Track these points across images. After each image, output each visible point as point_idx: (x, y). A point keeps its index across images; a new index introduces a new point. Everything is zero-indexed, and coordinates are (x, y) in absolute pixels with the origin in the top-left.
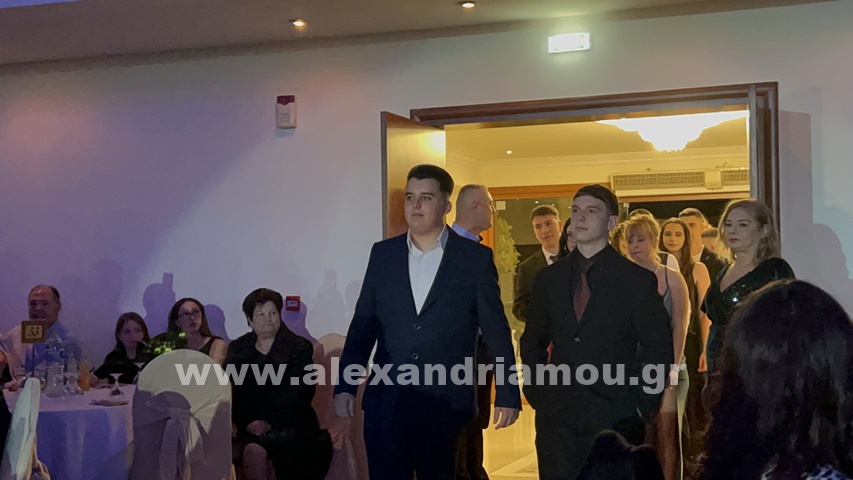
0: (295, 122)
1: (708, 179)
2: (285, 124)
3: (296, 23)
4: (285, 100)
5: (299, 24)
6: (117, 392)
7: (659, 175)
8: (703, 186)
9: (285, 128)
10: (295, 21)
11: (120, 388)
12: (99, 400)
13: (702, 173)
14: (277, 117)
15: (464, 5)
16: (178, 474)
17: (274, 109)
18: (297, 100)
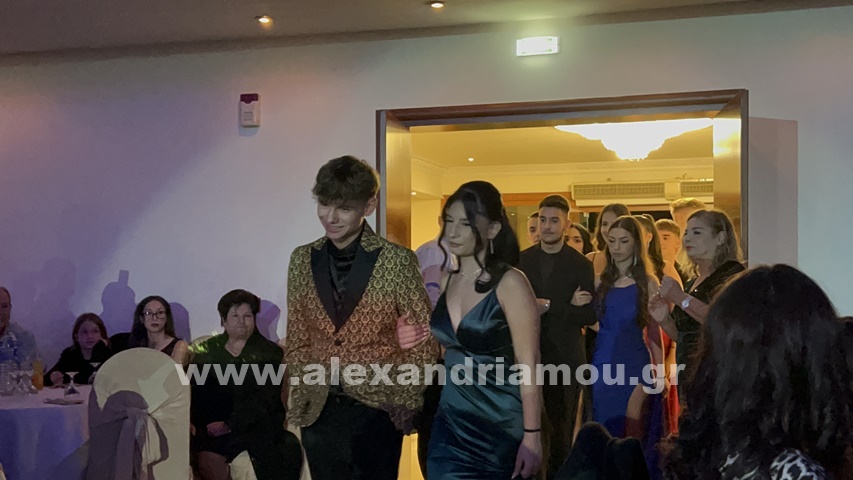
0: (258, 121)
1: (668, 189)
2: (249, 123)
3: (261, 20)
4: (248, 98)
5: (265, 20)
6: (73, 391)
7: (620, 185)
8: (663, 196)
9: (249, 126)
10: (260, 17)
11: (76, 388)
12: (53, 398)
13: (663, 184)
14: (240, 115)
15: (434, 5)
16: (134, 475)
17: (237, 107)
18: (262, 98)
